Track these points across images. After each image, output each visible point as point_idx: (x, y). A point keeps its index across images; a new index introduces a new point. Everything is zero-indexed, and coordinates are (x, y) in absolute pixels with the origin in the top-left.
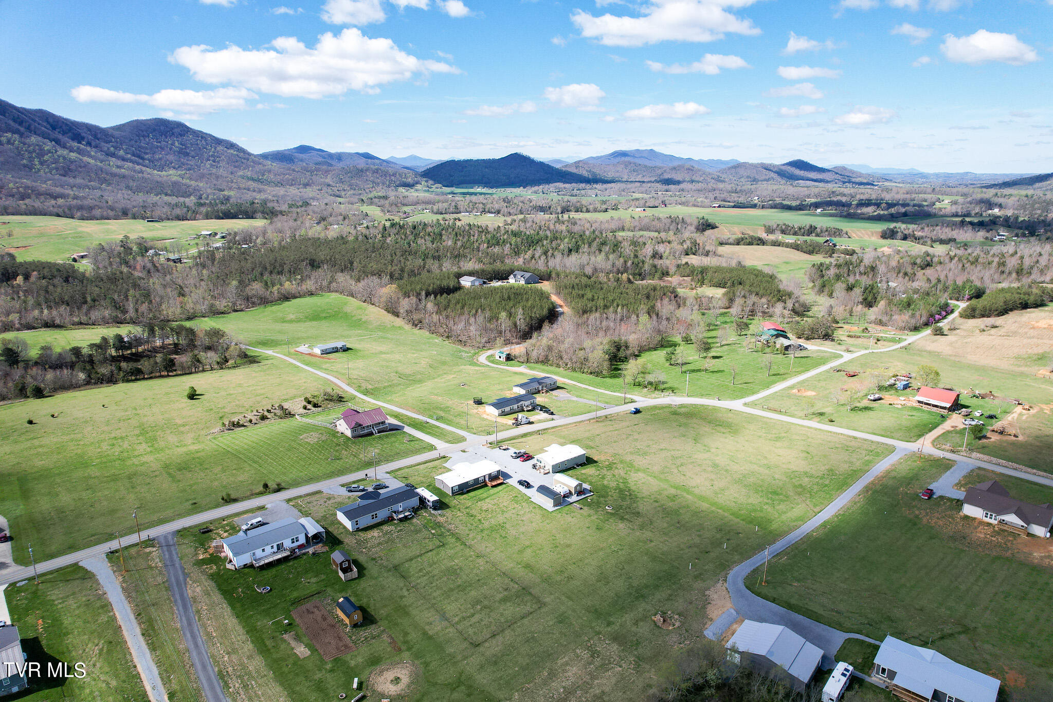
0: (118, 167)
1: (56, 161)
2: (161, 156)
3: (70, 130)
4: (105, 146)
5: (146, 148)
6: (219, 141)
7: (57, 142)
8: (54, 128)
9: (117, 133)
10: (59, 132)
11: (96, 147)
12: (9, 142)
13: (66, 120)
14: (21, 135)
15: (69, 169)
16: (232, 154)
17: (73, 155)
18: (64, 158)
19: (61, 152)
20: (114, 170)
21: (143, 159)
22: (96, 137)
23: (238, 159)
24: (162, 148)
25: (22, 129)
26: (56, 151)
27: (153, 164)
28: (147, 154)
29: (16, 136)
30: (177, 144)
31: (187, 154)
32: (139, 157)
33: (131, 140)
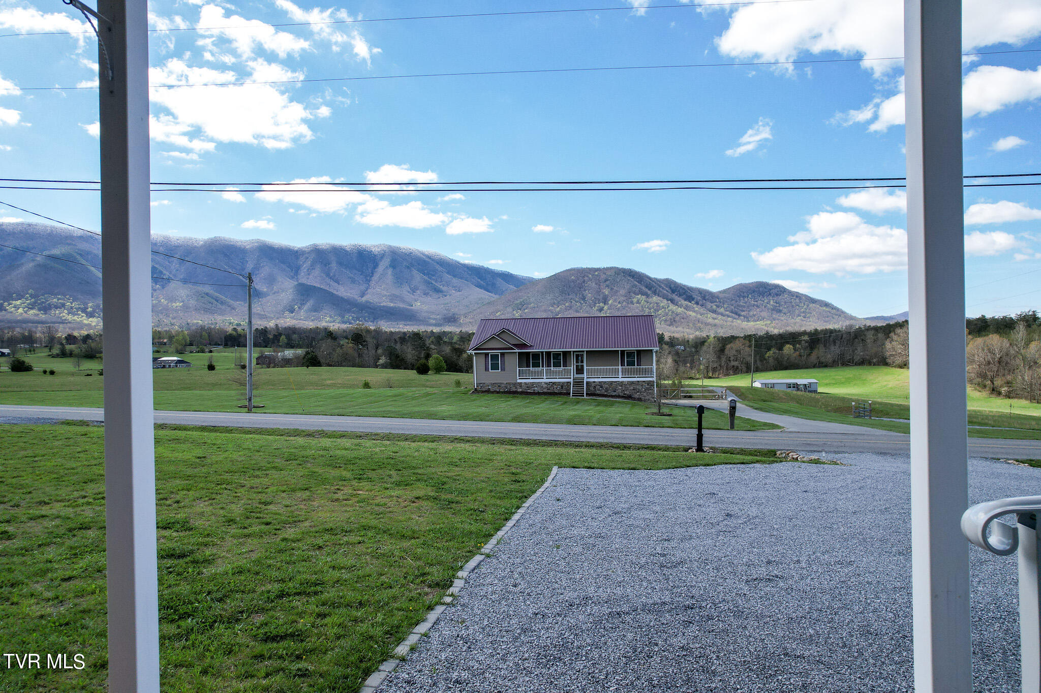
0: (714, 319)
1: (667, 314)
2: (755, 313)
3: (684, 293)
4: (709, 305)
5: (744, 307)
6: (813, 301)
7: (672, 301)
8: (673, 292)
9: (721, 296)
10: (677, 295)
11: (702, 306)
12: (638, 302)
13: (684, 286)
14: (648, 296)
15: (674, 321)
16: (824, 310)
17: (680, 310)
18: (673, 312)
19: (672, 307)
20: (710, 320)
21: (739, 315)
22: (704, 298)
23: (830, 315)
24: (758, 306)
25: (649, 292)
26: (668, 307)
27: (747, 319)
28: (744, 311)
29: (644, 297)
30: (772, 302)
31: (780, 311)
32: (736, 313)
33: (732, 300)
